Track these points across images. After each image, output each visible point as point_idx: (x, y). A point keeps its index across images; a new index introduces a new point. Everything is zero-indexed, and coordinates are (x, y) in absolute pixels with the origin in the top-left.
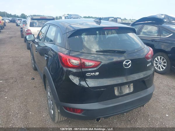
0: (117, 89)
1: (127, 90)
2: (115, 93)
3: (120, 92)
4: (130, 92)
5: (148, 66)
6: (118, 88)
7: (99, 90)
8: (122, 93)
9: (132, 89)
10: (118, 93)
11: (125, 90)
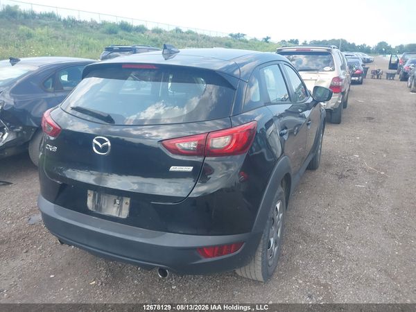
0: (92, 195)
1: (111, 209)
2: (88, 204)
3: (98, 207)
4: (120, 217)
5: (170, 169)
8: (101, 209)
9: (125, 214)
10: (93, 205)
11: (107, 207)
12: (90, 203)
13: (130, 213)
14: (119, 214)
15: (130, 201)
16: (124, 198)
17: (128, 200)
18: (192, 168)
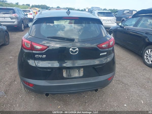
0: (65, 71)
1: (76, 74)
2: (64, 75)
3: (69, 75)
4: (80, 76)
5: (100, 55)
6: (67, 71)
7: (45, 70)
8: (71, 76)
9: (82, 74)
10: (66, 75)
11: (73, 74)
12: (65, 75)
13: (84, 73)
14: (79, 75)
15: (83, 69)
16: (81, 69)
17: (82, 69)
18: (106, 53)
